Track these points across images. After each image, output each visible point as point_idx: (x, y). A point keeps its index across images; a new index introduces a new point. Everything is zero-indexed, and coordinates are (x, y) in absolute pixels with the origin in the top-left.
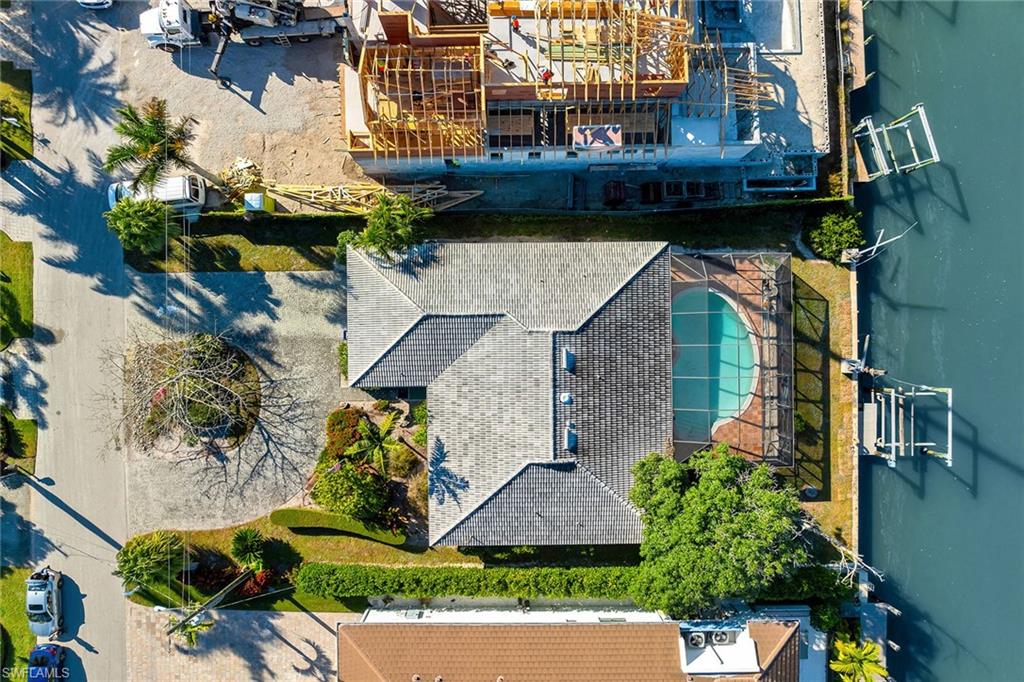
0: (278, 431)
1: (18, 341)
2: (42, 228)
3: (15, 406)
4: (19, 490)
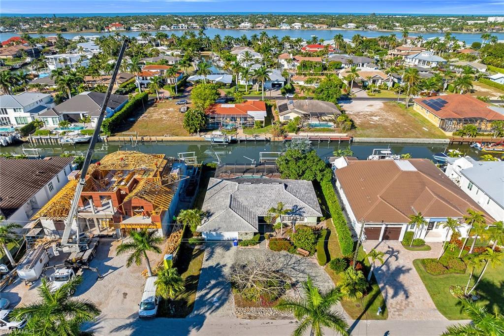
0: (280, 265)
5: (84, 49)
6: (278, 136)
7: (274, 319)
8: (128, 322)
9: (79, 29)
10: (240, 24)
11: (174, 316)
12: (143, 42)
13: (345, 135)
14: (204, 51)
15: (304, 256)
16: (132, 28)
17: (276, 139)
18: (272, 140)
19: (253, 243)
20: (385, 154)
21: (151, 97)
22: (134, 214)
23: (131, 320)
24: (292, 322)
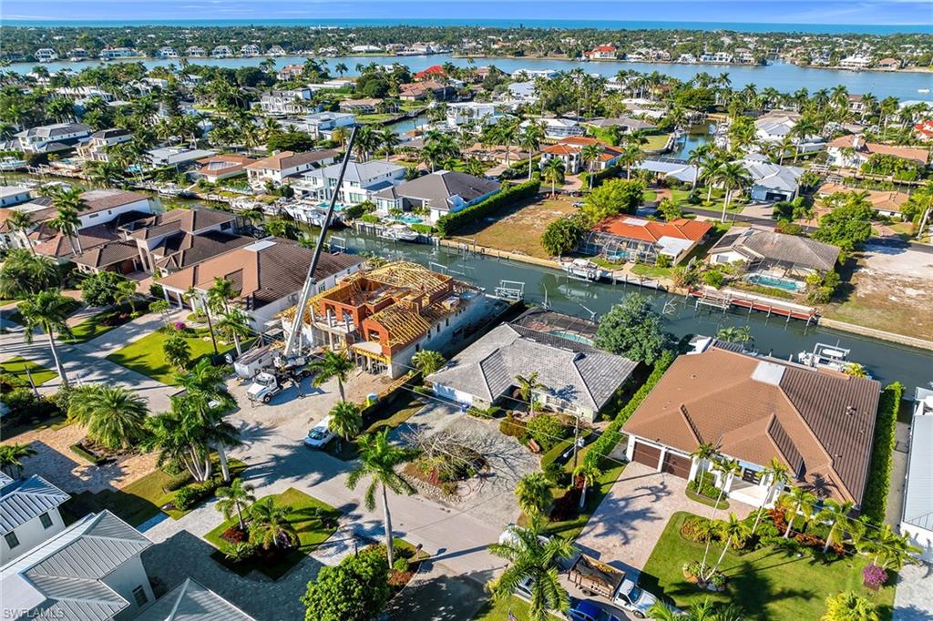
0: (494, 450)
1: (339, 520)
2: (289, 479)
3: (377, 542)
4: (434, 568)
5: (513, 94)
6: (683, 287)
7: (428, 498)
8: (294, 444)
9: (542, 54)
10: (844, 57)
11: (337, 456)
12: (618, 87)
13: (809, 309)
14: (715, 112)
15: (532, 451)
16: (629, 56)
17: (678, 291)
18: (670, 290)
19: (486, 416)
20: (829, 356)
21: (545, 187)
22: (370, 340)
23: (298, 444)
24: (443, 509)
